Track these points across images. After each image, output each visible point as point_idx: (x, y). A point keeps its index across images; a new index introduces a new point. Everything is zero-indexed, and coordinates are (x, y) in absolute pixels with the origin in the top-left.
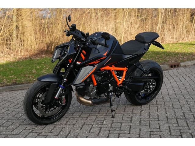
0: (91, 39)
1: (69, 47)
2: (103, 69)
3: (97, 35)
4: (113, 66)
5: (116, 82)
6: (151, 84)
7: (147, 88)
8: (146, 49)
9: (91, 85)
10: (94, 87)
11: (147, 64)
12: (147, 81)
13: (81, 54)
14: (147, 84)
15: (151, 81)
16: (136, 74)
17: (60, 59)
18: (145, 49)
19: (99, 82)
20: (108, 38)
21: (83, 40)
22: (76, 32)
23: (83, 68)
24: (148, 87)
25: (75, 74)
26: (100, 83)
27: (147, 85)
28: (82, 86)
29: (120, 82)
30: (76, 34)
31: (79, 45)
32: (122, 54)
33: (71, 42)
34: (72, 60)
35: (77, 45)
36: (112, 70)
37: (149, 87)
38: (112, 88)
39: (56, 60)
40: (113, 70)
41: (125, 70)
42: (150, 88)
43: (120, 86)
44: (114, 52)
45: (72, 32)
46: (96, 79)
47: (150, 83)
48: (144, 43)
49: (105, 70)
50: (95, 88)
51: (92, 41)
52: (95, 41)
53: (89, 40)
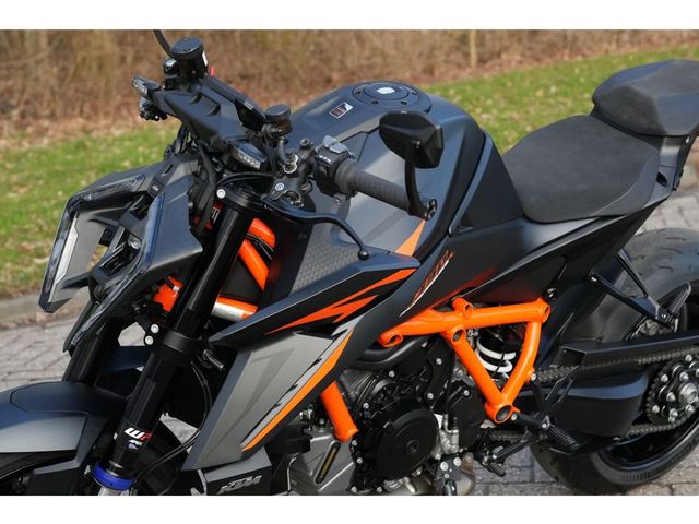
0: (303, 148)
1: (153, 209)
2: (394, 338)
3: (349, 107)
4: (460, 302)
5: (481, 397)
6: (685, 376)
7: (662, 401)
8: (670, 180)
9: (321, 439)
10: (337, 447)
11: (666, 262)
12: (663, 363)
13: (245, 244)
14: (665, 378)
15: (689, 358)
16: (599, 331)
17: (98, 289)
18: (661, 179)
19: (371, 410)
20: (428, 153)
21: (247, 159)
22: (200, 96)
23: (256, 355)
24: (671, 396)
25: (204, 383)
26: (377, 423)
27: (663, 384)
28: (254, 474)
29: (506, 398)
30: (201, 113)
31: (221, 194)
32: (522, 222)
33: (171, 169)
34: (180, 293)
35: (210, 189)
36: (455, 330)
37: (676, 392)
38: (455, 439)
39: (69, 292)
40: (460, 332)
41: (536, 319)
42: (678, 404)
43: (504, 418)
44: (465, 221)
45: (173, 96)
46: (353, 394)
47: (678, 373)
48: (656, 137)
49: (407, 339)
50: (345, 452)
51: (310, 168)
52: (337, 164)
53: (289, 156)
